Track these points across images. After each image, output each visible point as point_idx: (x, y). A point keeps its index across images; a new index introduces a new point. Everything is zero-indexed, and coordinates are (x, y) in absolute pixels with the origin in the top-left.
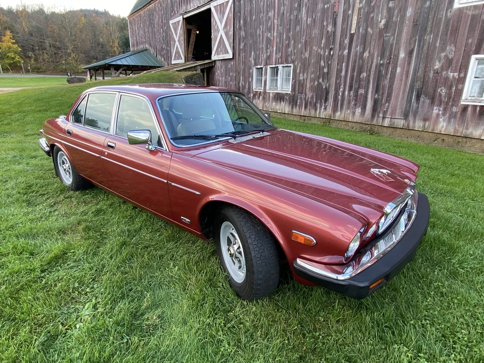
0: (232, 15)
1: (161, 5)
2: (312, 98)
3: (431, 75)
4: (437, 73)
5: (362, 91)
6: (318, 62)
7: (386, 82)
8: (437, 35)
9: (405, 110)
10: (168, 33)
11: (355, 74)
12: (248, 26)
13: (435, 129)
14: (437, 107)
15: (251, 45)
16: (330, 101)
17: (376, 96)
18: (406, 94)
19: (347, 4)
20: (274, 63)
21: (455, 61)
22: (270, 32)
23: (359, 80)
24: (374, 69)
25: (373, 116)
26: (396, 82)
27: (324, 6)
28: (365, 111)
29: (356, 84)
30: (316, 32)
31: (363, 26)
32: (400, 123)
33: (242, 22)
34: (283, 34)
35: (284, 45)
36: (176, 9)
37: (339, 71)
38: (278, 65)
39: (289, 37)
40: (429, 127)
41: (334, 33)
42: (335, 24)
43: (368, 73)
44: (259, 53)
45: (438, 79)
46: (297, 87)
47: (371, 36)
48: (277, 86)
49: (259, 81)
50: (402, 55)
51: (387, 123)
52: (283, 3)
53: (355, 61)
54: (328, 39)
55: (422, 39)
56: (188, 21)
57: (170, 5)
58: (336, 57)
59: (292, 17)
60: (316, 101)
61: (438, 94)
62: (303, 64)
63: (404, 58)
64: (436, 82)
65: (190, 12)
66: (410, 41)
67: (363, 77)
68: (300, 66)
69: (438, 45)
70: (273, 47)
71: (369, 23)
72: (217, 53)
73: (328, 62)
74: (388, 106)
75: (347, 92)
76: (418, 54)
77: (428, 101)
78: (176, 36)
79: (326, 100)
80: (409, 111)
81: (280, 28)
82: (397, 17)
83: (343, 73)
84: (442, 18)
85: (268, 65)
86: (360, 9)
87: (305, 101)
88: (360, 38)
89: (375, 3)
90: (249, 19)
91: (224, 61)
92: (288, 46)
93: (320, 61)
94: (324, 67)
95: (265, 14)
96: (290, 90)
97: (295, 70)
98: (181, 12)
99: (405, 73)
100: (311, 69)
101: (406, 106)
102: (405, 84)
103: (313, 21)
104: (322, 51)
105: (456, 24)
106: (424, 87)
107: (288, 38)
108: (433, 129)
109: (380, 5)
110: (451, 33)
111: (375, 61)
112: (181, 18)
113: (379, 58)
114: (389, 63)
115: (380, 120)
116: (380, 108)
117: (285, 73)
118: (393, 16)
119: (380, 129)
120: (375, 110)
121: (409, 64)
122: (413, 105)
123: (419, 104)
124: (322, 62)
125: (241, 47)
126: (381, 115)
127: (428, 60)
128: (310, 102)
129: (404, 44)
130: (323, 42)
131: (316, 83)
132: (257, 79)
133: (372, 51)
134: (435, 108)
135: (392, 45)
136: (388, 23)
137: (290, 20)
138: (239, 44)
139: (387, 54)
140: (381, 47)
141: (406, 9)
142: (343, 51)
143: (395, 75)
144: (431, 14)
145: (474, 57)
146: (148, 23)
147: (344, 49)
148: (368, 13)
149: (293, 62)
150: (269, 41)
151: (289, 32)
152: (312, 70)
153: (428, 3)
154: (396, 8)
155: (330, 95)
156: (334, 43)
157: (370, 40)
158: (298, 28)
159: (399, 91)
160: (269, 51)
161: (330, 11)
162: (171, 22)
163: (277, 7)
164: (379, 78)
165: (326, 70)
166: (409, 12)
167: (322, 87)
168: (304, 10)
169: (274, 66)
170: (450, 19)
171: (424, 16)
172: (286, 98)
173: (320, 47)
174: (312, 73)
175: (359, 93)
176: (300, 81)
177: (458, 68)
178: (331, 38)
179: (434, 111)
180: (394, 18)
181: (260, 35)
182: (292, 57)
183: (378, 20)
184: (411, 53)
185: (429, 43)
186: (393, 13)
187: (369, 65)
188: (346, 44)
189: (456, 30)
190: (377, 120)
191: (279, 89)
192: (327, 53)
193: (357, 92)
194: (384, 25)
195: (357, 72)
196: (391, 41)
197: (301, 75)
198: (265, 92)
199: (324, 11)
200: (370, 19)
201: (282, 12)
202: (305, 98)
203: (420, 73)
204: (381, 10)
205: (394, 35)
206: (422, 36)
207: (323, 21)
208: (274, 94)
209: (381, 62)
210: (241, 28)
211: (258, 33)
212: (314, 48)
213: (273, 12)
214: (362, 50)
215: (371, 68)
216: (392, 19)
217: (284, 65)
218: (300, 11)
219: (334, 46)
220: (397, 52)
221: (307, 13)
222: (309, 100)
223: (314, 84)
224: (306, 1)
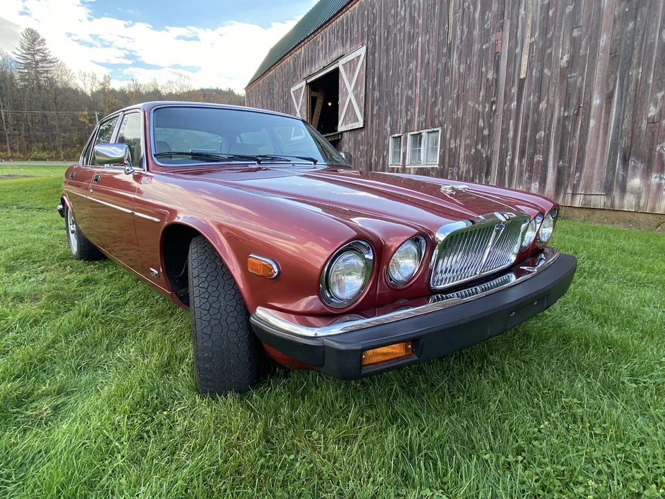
0: (363, 73)
1: (282, 70)
2: (468, 172)
3: (644, 126)
4: (653, 122)
5: (539, 158)
6: (475, 122)
7: (575, 142)
8: (649, 67)
9: (607, 181)
10: (289, 103)
11: (528, 134)
12: (384, 84)
13: (656, 208)
14: (658, 173)
15: (386, 108)
16: (493, 174)
17: (561, 163)
18: (606, 159)
19: (514, 40)
20: (416, 129)
22: (411, 88)
23: (534, 142)
24: (555, 125)
25: (557, 193)
26: (589, 141)
27: (482, 46)
28: (544, 187)
29: (531, 147)
30: (472, 81)
31: (538, 67)
32: (600, 201)
33: (376, 80)
34: (428, 89)
35: (430, 103)
36: (298, 73)
37: (505, 132)
38: (421, 131)
39: (436, 93)
40: (646, 205)
41: (497, 80)
42: (497, 69)
43: (547, 132)
44: (397, 118)
45: (655, 131)
46: (447, 158)
47: (549, 78)
48: (419, 159)
49: (396, 154)
50: (596, 101)
51: (578, 202)
52: (429, 50)
53: (528, 116)
54: (488, 89)
55: (627, 75)
56: (313, 86)
57: (292, 69)
58: (500, 113)
59: (440, 66)
60: (473, 176)
61: (657, 154)
62: (454, 127)
63: (600, 106)
64: (653, 135)
65: (314, 74)
66: (607, 80)
67: (540, 137)
68: (451, 130)
69: (651, 81)
70: (414, 108)
71: (545, 63)
72: (345, 122)
73: (489, 121)
74: (580, 176)
75: (517, 161)
76: (620, 98)
77: (641, 166)
78: (298, 106)
79: (488, 173)
80: (612, 183)
81: (424, 82)
82: (586, 49)
83: (511, 135)
84: (654, 42)
85: (408, 132)
86: (531, 45)
87: (458, 176)
88: (533, 83)
89: (553, 34)
90: (384, 75)
91: (353, 132)
92: (435, 103)
93: (478, 120)
94: (484, 128)
95: (404, 67)
96: (438, 163)
97: (443, 136)
98: (305, 76)
99: (602, 126)
100: (465, 133)
101: (607, 176)
102: (604, 144)
103: (467, 68)
104: (481, 106)
106: (634, 145)
107: (435, 94)
108: (653, 208)
109: (559, 37)
111: (556, 113)
112: (304, 83)
113: (562, 109)
114: (578, 114)
115: (569, 198)
116: (568, 180)
117: (430, 141)
118: (580, 49)
119: (569, 212)
120: (559, 184)
121: (608, 113)
122: (618, 174)
123: (627, 171)
124: (481, 121)
125: (375, 113)
126: (569, 191)
127: (638, 104)
128: (465, 177)
129: (598, 85)
130: (482, 93)
131: (473, 150)
132: (394, 153)
133: (551, 99)
134: (654, 175)
135: (580, 89)
136: (573, 59)
137: (438, 70)
138: (372, 109)
139: (574, 101)
140: (564, 94)
141: (597, 37)
142: (510, 104)
143: (587, 131)
144: (637, 39)
146: (266, 93)
147: (512, 100)
148: (543, 49)
149: (441, 125)
150: (410, 101)
151: (436, 86)
152: (468, 133)
153: (631, 25)
154: (585, 37)
155: (493, 166)
156: (496, 94)
157: (547, 85)
158: (447, 80)
159: (595, 154)
160: (409, 113)
161: (490, 53)
162: (293, 89)
163: (420, 55)
164: (563, 136)
165: (486, 132)
166: (604, 40)
167: (482, 154)
168: (455, 56)
169: (416, 132)
171: (626, 43)
172: (432, 175)
173: (477, 102)
174: (467, 138)
175: (535, 160)
176: (450, 149)
178: (493, 88)
179: (653, 180)
180: (582, 51)
181: (398, 94)
182: (440, 119)
183: (558, 57)
184: (609, 97)
185: (637, 80)
186: (580, 44)
187: (548, 120)
188: (514, 94)
190: (564, 198)
191: (422, 163)
192: (487, 109)
193: (532, 159)
194: (567, 62)
195: (531, 131)
196: (578, 83)
197: (452, 141)
198: (404, 168)
199: (483, 54)
200: (546, 57)
201: (426, 61)
202: (458, 173)
203: (626, 125)
204: (561, 43)
205: (582, 74)
206: (625, 71)
207: (480, 67)
208: (416, 170)
209: (566, 115)
210: (375, 87)
211: (396, 91)
212: (469, 103)
213: (415, 63)
214: (536, 100)
215: (550, 125)
216: (579, 52)
217: (430, 131)
218: (450, 57)
219: (497, 98)
220: (588, 97)
221: (460, 59)
222: (464, 176)
223: (470, 152)
224: (458, 42)
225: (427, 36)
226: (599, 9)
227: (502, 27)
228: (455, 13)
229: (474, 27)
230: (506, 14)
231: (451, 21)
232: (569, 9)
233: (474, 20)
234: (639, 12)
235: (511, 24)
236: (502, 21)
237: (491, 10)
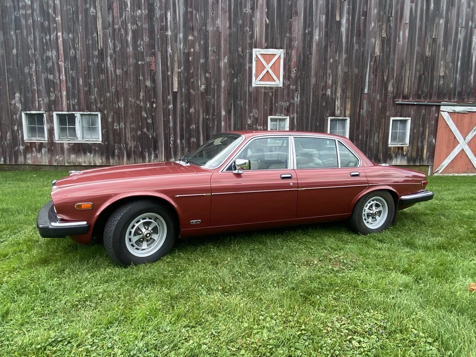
2: (136, 147)
3: (247, 127)
4: (250, 126)
5: (193, 140)
6: (139, 113)
7: (214, 132)
8: (245, 101)
11: (184, 125)
16: (160, 149)
19: (165, 66)
20: (65, 110)
21: (259, 119)
22: (52, 73)
23: (189, 131)
24: (202, 122)
27: (137, 62)
29: (187, 134)
30: (130, 84)
31: (185, 88)
34: (78, 80)
35: (82, 91)
37: (166, 123)
38: (74, 113)
39: (90, 84)
41: (154, 89)
42: (153, 81)
43: (197, 125)
44: (33, 97)
46: (111, 136)
47: (195, 96)
48: (75, 136)
49: (37, 129)
50: (223, 113)
52: (74, 46)
53: (182, 116)
54: (147, 92)
55: (236, 103)
58: (160, 110)
59: (91, 64)
60: (142, 150)
62: (116, 113)
63: (225, 116)
66: (227, 103)
67: (193, 128)
68: (113, 116)
69: (247, 108)
70: (60, 91)
71: (190, 86)
73: (151, 114)
75: (178, 141)
76: (235, 113)
79: (156, 148)
81: (71, 72)
82: (214, 86)
83: (171, 124)
84: (246, 91)
85: (53, 111)
86: (179, 73)
87: (127, 150)
88: (184, 96)
89: (194, 71)
92: (89, 93)
93: (142, 112)
94: (146, 119)
95: (37, 52)
96: (101, 139)
97: (104, 119)
99: (227, 126)
100: (130, 119)
103: (124, 73)
104: (142, 103)
105: (255, 96)
107: (87, 84)
109: (198, 74)
110: (254, 102)
111: (201, 115)
113: (205, 114)
114: (214, 118)
117: (85, 121)
118: (211, 84)
121: (230, 120)
124: (144, 113)
127: (242, 117)
128: (134, 151)
129: (223, 105)
131: (139, 132)
133: (197, 108)
135: (214, 106)
136: (207, 88)
137: (89, 67)
139: (211, 111)
140: (204, 106)
141: (220, 82)
142: (168, 106)
143: (221, 127)
144: (239, 87)
145: (269, 117)
147: (169, 104)
148: (188, 78)
149: (100, 111)
150: (51, 84)
151: (89, 78)
152: (132, 120)
153: (235, 80)
154: (213, 79)
155: (160, 144)
156: (156, 96)
157: (194, 100)
158: (103, 77)
160: (52, 95)
161: (146, 68)
163: (61, 48)
164: (207, 129)
165: (149, 121)
166: (223, 83)
167: (148, 137)
168: (109, 61)
169: (65, 113)
170: (251, 93)
171: (234, 88)
172: (95, 149)
173: (138, 99)
174: (132, 123)
175: (191, 141)
176: (114, 130)
177: (262, 123)
178: (152, 93)
181: (31, 75)
182: (98, 106)
183: (198, 85)
184: (229, 112)
185: (241, 106)
186: (211, 82)
187: (197, 119)
188: (170, 100)
189: (256, 100)
191: (79, 140)
192: (148, 106)
193: (189, 140)
194: (204, 89)
195: (186, 124)
196: (212, 102)
197: (115, 124)
198: (51, 143)
199: (136, 66)
200: (191, 83)
201: (72, 55)
202: (126, 148)
203: (239, 126)
204: (199, 78)
205: (214, 97)
206: (235, 101)
207: (137, 76)
208: (72, 145)
209: (207, 117)
211: (26, 70)
212: (130, 99)
213: (54, 52)
214: (187, 106)
215: (199, 121)
216: (210, 85)
217: (85, 113)
218: (102, 60)
219: (156, 99)
220: (219, 111)
221: (115, 63)
222: (132, 150)
223: (136, 133)
224: (110, 51)
225: (71, 35)
226: (219, 67)
227: (154, 54)
228: (104, 28)
229: (127, 46)
230: (156, 47)
231: (100, 32)
232: (202, 61)
233: (127, 41)
234: (239, 75)
235: (162, 55)
236: (153, 51)
237: (142, 40)
